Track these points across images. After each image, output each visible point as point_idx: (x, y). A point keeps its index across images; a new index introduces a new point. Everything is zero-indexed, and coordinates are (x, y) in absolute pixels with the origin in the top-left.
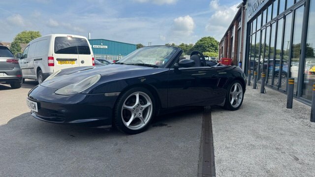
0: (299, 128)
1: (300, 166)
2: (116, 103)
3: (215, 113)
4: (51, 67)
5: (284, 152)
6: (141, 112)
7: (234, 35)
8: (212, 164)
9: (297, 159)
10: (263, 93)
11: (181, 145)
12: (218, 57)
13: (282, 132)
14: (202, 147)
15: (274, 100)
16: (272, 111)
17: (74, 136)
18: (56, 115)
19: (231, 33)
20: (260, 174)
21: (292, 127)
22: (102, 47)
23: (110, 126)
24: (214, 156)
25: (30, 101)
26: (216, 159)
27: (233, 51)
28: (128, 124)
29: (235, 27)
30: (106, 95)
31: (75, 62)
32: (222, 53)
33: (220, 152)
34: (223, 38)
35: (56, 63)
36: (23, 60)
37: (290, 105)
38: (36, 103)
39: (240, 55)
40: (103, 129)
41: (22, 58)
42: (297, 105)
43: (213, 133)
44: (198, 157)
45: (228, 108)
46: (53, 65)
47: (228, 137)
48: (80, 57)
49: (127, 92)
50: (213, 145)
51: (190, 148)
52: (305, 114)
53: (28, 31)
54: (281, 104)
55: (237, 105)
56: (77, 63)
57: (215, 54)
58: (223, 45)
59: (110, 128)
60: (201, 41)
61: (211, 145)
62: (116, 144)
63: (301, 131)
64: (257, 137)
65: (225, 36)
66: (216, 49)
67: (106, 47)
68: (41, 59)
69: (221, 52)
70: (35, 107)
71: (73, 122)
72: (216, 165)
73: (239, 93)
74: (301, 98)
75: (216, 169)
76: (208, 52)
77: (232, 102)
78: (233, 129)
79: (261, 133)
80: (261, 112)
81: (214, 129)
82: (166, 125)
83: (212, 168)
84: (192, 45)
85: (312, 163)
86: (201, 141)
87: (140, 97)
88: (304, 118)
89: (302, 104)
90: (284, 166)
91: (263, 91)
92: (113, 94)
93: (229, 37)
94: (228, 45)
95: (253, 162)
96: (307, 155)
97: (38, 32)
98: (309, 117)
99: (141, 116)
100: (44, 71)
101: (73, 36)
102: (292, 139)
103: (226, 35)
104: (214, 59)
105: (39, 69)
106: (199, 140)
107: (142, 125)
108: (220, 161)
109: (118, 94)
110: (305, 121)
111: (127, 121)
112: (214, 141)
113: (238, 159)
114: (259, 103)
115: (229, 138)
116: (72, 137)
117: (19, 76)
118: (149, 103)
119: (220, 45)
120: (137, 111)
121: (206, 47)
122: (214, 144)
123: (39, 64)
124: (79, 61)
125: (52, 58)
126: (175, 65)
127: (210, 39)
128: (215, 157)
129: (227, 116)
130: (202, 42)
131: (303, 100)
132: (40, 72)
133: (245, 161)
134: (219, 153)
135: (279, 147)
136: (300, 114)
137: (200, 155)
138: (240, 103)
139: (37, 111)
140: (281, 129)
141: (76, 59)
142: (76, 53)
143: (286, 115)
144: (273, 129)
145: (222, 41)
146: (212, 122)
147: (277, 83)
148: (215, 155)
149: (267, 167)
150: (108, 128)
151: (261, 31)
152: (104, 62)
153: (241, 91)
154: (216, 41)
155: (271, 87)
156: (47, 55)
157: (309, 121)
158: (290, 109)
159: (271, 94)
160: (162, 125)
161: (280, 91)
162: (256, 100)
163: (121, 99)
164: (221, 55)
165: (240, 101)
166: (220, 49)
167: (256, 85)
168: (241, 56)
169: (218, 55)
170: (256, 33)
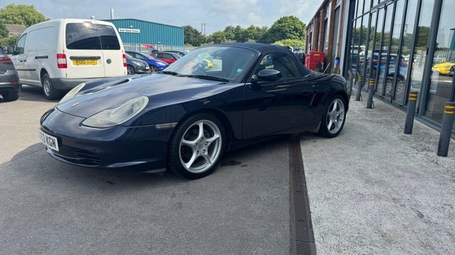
0: (422, 166)
1: (425, 226)
2: (172, 138)
3: (306, 142)
4: (63, 70)
5: (404, 205)
6: (205, 148)
7: (329, 16)
8: (309, 224)
9: (421, 216)
10: (371, 108)
11: (263, 195)
12: (304, 47)
13: (400, 173)
14: (292, 197)
15: (386, 121)
16: (385, 138)
17: (111, 184)
18: (85, 156)
19: (325, 12)
20: (374, 239)
21: (412, 164)
22: (132, 31)
23: (164, 170)
24: (310, 213)
25: (45, 134)
26: (313, 217)
27: (327, 40)
28: (188, 165)
29: (330, 4)
30: (158, 126)
31: (98, 61)
32: (310, 42)
33: (317, 206)
34: (313, 20)
35: (70, 63)
36: (17, 56)
37: (408, 129)
38: (56, 139)
39: (337, 47)
40: (154, 174)
41: (15, 53)
42: (418, 128)
43: (306, 175)
44: (288, 214)
45: (325, 134)
46: (65, 66)
47: (327, 182)
48: (105, 54)
49: (186, 122)
50: (307, 195)
51: (276, 201)
52: (430, 143)
53: (16, 5)
54: (396, 127)
55: (336, 130)
56: (101, 64)
57: (300, 41)
58: (313, 29)
59: (164, 172)
60: (279, 22)
61: (305, 194)
62: (174, 196)
63: (425, 171)
64: (367, 181)
65: (315, 17)
66: (301, 35)
67: (139, 31)
68: (47, 57)
69: (309, 40)
70: (54, 143)
71: (110, 166)
72: (314, 227)
73: (339, 112)
74: (424, 117)
75: (315, 233)
76: (289, 39)
77: (329, 127)
78: (333, 168)
79: (371, 174)
80: (368, 140)
81: (306, 169)
82: (239, 163)
83: (309, 232)
84: (266, 28)
85: (441, 221)
86: (291, 189)
87: (205, 127)
88: (429, 150)
89: (426, 126)
90: (405, 227)
91: (370, 106)
92: (167, 125)
93: (321, 17)
94: (320, 31)
95: (363, 221)
96: (434, 208)
97: (32, 7)
98: (435, 148)
99: (206, 153)
100: (52, 76)
101: (94, 22)
102: (414, 184)
103: (318, 15)
104: (299, 50)
105: (44, 71)
106: (287, 187)
107: (207, 166)
108: (319, 219)
109: (174, 124)
110: (430, 154)
111: (187, 161)
112: (308, 188)
113: (343, 217)
114: (366, 125)
115: (328, 184)
116: (109, 184)
117: (15, 83)
118: (217, 136)
119: (307, 29)
120: (201, 146)
121: (287, 31)
122: (308, 193)
123: (43, 64)
124: (104, 60)
125: (64, 56)
126: (253, 77)
127: (293, 19)
128: (312, 214)
129: (322, 148)
130: (281, 25)
131: (427, 120)
132: (46, 77)
133: (352, 219)
134: (317, 209)
135: (397, 197)
136: (423, 143)
137: (291, 210)
138: (339, 127)
139: (57, 149)
140: (398, 168)
141: (99, 58)
142: (98, 48)
143: (404, 145)
144: (387, 168)
145: (310, 24)
146: (303, 157)
147: (390, 92)
148: (312, 211)
149: (383, 229)
150: (161, 173)
151: (371, 15)
152: (137, 56)
153: (342, 110)
154: (301, 23)
155: (382, 98)
156: (56, 50)
157: (435, 154)
158: (408, 136)
159: (382, 110)
160: (233, 163)
161: (393, 105)
162: (360, 120)
163: (179, 131)
164: (309, 45)
165: (341, 123)
166: (307, 36)
167: (360, 95)
168: (339, 48)
169: (305, 44)
170: (362, 16)
